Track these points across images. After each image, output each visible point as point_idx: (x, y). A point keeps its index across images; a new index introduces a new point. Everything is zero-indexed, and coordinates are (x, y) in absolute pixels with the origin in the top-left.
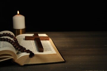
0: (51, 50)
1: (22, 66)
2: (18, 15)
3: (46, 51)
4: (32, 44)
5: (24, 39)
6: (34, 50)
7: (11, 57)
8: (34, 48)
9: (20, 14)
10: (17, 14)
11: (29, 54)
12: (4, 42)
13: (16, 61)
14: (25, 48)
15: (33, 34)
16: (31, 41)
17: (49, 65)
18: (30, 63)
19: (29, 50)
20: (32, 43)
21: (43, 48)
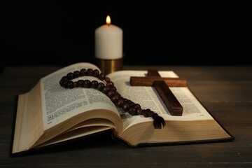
0: (198, 111)
1: (133, 147)
2: (109, 25)
3: (187, 112)
4: (151, 96)
5: (127, 83)
6: (160, 110)
7: (110, 126)
8: (157, 105)
9: (113, 23)
10: (104, 23)
11: (150, 119)
12: (89, 90)
13: (121, 135)
14: (137, 104)
15: (146, 72)
16: (145, 87)
17: (194, 146)
18: (152, 140)
19: (149, 110)
20: (149, 93)
21: (180, 106)
